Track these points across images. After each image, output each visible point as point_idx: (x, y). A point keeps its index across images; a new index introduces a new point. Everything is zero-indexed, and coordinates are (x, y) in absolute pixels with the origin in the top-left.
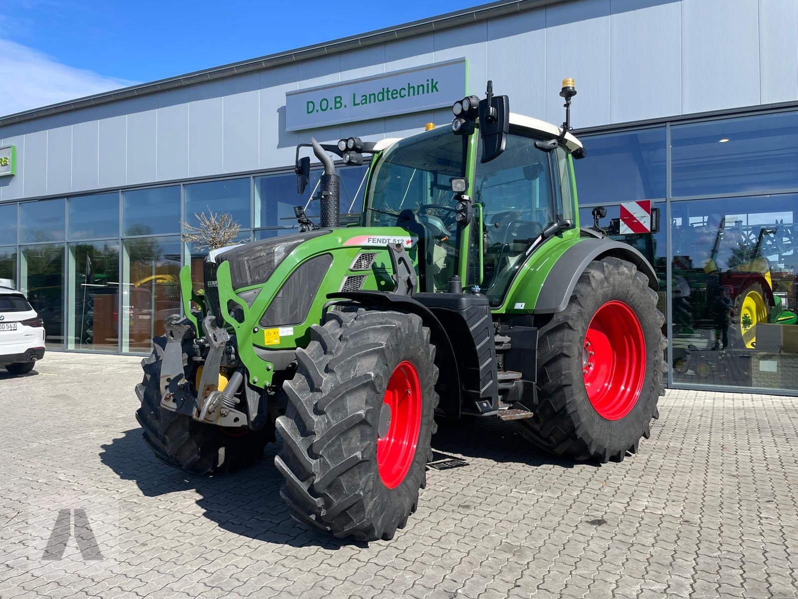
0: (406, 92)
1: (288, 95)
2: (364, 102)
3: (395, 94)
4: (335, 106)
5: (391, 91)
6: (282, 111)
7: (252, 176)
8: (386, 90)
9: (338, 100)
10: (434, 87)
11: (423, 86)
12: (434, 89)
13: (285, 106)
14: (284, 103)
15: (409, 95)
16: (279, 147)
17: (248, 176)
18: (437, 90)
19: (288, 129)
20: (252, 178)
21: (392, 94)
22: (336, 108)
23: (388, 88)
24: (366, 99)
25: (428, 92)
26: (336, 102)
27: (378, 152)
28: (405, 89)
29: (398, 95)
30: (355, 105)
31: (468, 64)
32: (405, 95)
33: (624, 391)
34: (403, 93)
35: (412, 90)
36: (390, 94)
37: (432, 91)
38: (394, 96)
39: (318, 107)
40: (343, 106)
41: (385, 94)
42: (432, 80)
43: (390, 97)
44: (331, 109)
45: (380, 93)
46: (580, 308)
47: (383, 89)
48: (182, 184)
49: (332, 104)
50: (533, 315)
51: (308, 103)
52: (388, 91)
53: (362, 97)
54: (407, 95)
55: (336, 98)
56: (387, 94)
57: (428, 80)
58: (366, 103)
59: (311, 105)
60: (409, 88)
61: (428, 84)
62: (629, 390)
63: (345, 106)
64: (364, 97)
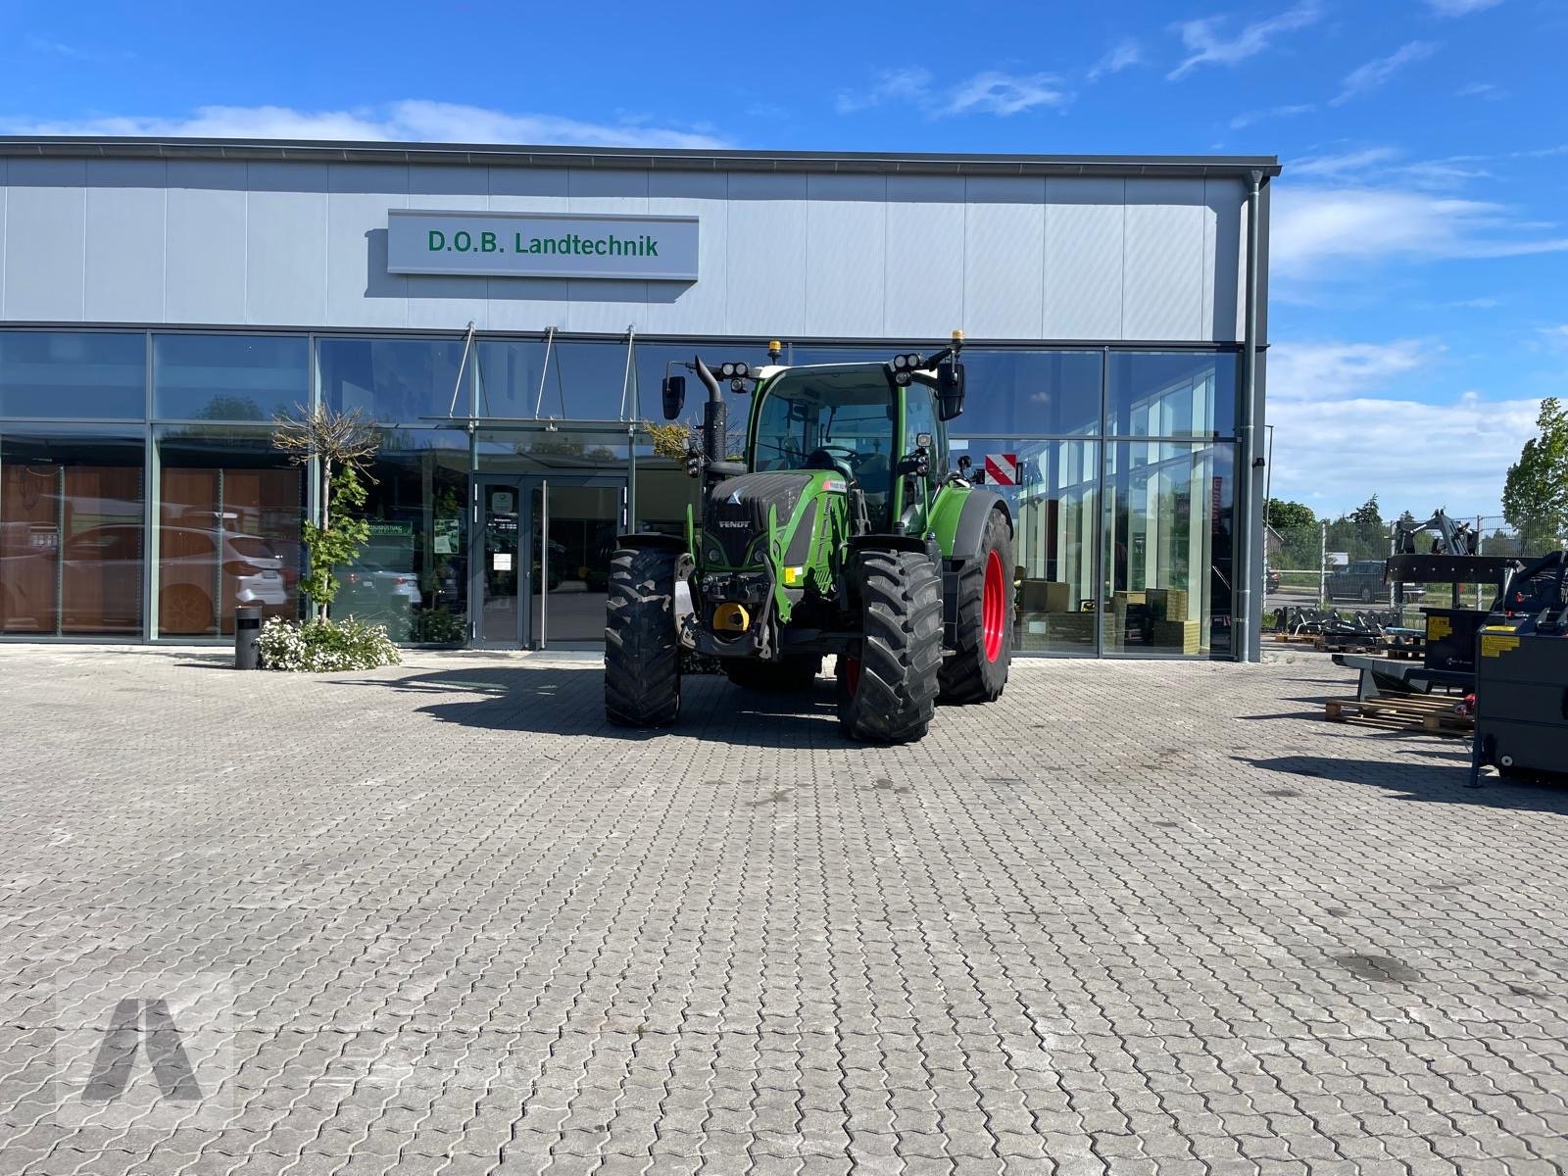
0: (607, 248)
1: (392, 213)
2: (534, 249)
3: (588, 247)
4: (484, 246)
5: (582, 241)
6: (378, 241)
7: (311, 335)
8: (572, 238)
9: (489, 241)
10: (651, 248)
11: (634, 243)
12: (651, 251)
13: (387, 230)
14: (382, 223)
15: (611, 253)
17: (306, 335)
18: (656, 254)
19: (391, 269)
20: (311, 339)
21: (584, 246)
22: (484, 250)
23: (576, 237)
24: (538, 247)
25: (641, 254)
26: (484, 242)
28: (604, 243)
29: (593, 249)
30: (518, 250)
31: (701, 226)
32: (605, 251)
33: (989, 634)
34: (601, 247)
35: (615, 246)
36: (580, 245)
37: (648, 254)
38: (587, 250)
39: (449, 242)
40: (497, 250)
41: (572, 245)
42: (648, 237)
43: (580, 249)
44: (476, 250)
45: (564, 241)
47: (569, 236)
48: (149, 332)
49: (477, 242)
50: (951, 561)
51: (432, 233)
52: (576, 241)
53: (532, 241)
54: (608, 251)
55: (484, 234)
57: (642, 237)
58: (539, 251)
59: (437, 239)
60: (612, 243)
61: (641, 243)
62: (992, 632)
63: (502, 250)
64: (536, 243)
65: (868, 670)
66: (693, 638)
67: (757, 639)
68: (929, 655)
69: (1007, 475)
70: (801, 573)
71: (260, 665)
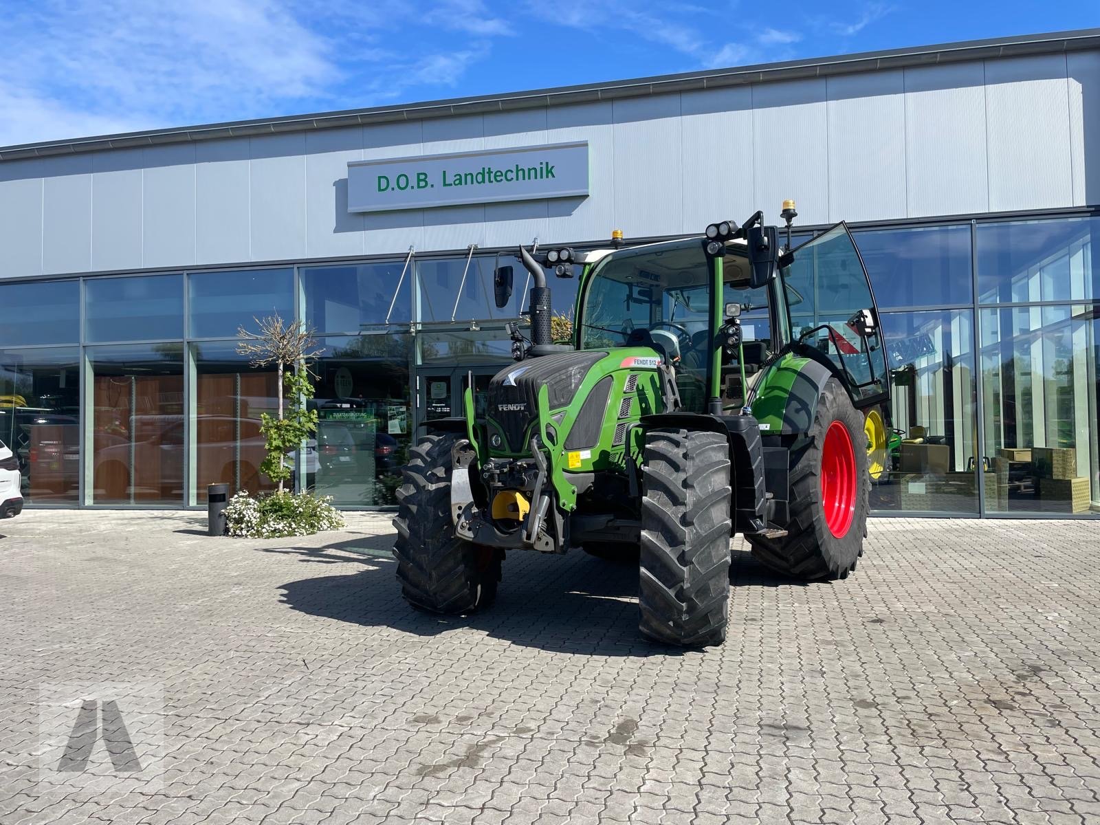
0: (514, 175)
1: (350, 165)
2: (457, 182)
3: (499, 176)
4: (418, 184)
5: (494, 173)
6: (342, 187)
7: (296, 266)
8: (486, 170)
9: (422, 179)
10: (549, 172)
11: (535, 169)
12: (550, 175)
13: (347, 179)
14: (344, 174)
15: (517, 179)
16: (335, 231)
17: (291, 266)
18: (553, 176)
19: (351, 209)
20: (295, 269)
21: (495, 176)
22: (419, 187)
23: (489, 169)
24: (460, 180)
25: (542, 177)
26: (419, 180)
27: (589, 264)
28: (512, 172)
29: (503, 178)
30: (445, 185)
31: (591, 150)
32: (512, 179)
34: (510, 175)
35: (521, 173)
36: (492, 175)
37: (547, 177)
38: (498, 178)
39: (393, 184)
40: (429, 185)
41: (487, 176)
42: (547, 163)
43: (492, 179)
44: (412, 187)
45: (480, 173)
46: (820, 428)
47: (484, 169)
48: (185, 272)
49: (413, 181)
50: (781, 435)
51: (380, 178)
52: (490, 172)
53: (455, 176)
54: (515, 178)
55: (419, 174)
56: (487, 175)
57: (541, 163)
58: (460, 183)
59: (383, 181)
60: (517, 171)
61: (542, 168)
63: (432, 186)
64: (458, 177)
65: (643, 570)
66: (469, 529)
67: (525, 533)
68: (713, 554)
69: (852, 343)
70: (589, 456)
71: (226, 532)
